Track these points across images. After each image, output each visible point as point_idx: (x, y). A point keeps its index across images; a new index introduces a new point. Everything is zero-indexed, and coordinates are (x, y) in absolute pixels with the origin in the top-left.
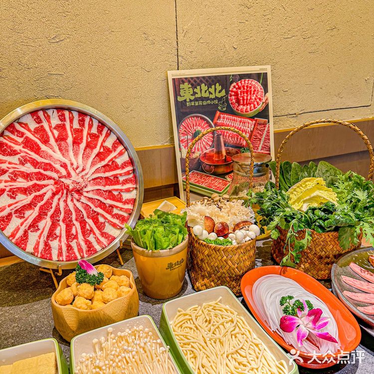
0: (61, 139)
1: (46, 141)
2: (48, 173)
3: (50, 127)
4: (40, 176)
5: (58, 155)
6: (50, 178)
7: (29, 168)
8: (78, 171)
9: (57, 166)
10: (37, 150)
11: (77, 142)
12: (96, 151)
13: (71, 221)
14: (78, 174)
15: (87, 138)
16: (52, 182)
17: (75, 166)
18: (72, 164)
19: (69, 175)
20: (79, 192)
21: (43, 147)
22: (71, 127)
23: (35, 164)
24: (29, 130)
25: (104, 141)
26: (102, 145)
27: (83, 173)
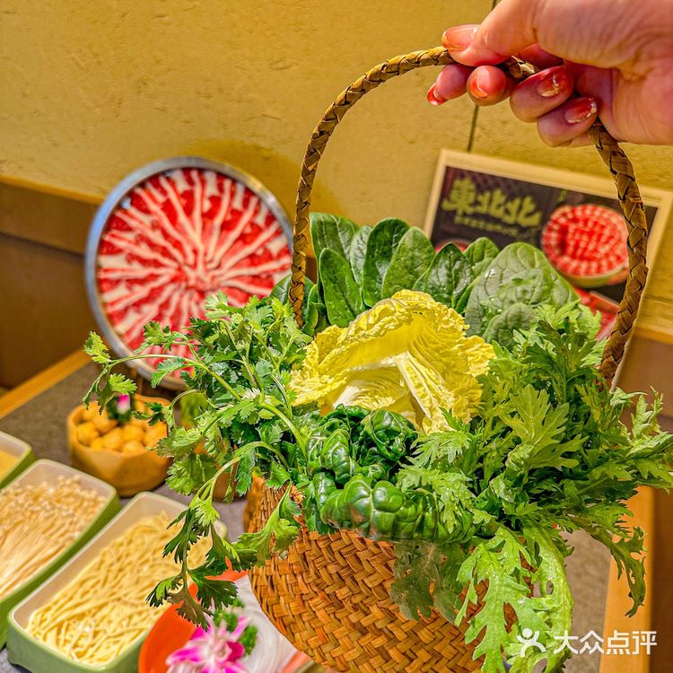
0: (208, 216)
1: (189, 211)
2: (175, 252)
3: (203, 195)
4: (165, 252)
5: (195, 235)
6: (175, 259)
7: (157, 237)
8: (210, 266)
9: (188, 249)
10: (173, 217)
11: (227, 227)
12: (249, 250)
13: (178, 323)
14: (207, 271)
15: (245, 227)
16: (175, 265)
17: (208, 258)
18: (205, 254)
19: (194, 266)
20: (202, 294)
21: (182, 218)
22: (230, 205)
23: (166, 235)
24: (175, 190)
25: (269, 240)
26: (263, 245)
27: (217, 272)
